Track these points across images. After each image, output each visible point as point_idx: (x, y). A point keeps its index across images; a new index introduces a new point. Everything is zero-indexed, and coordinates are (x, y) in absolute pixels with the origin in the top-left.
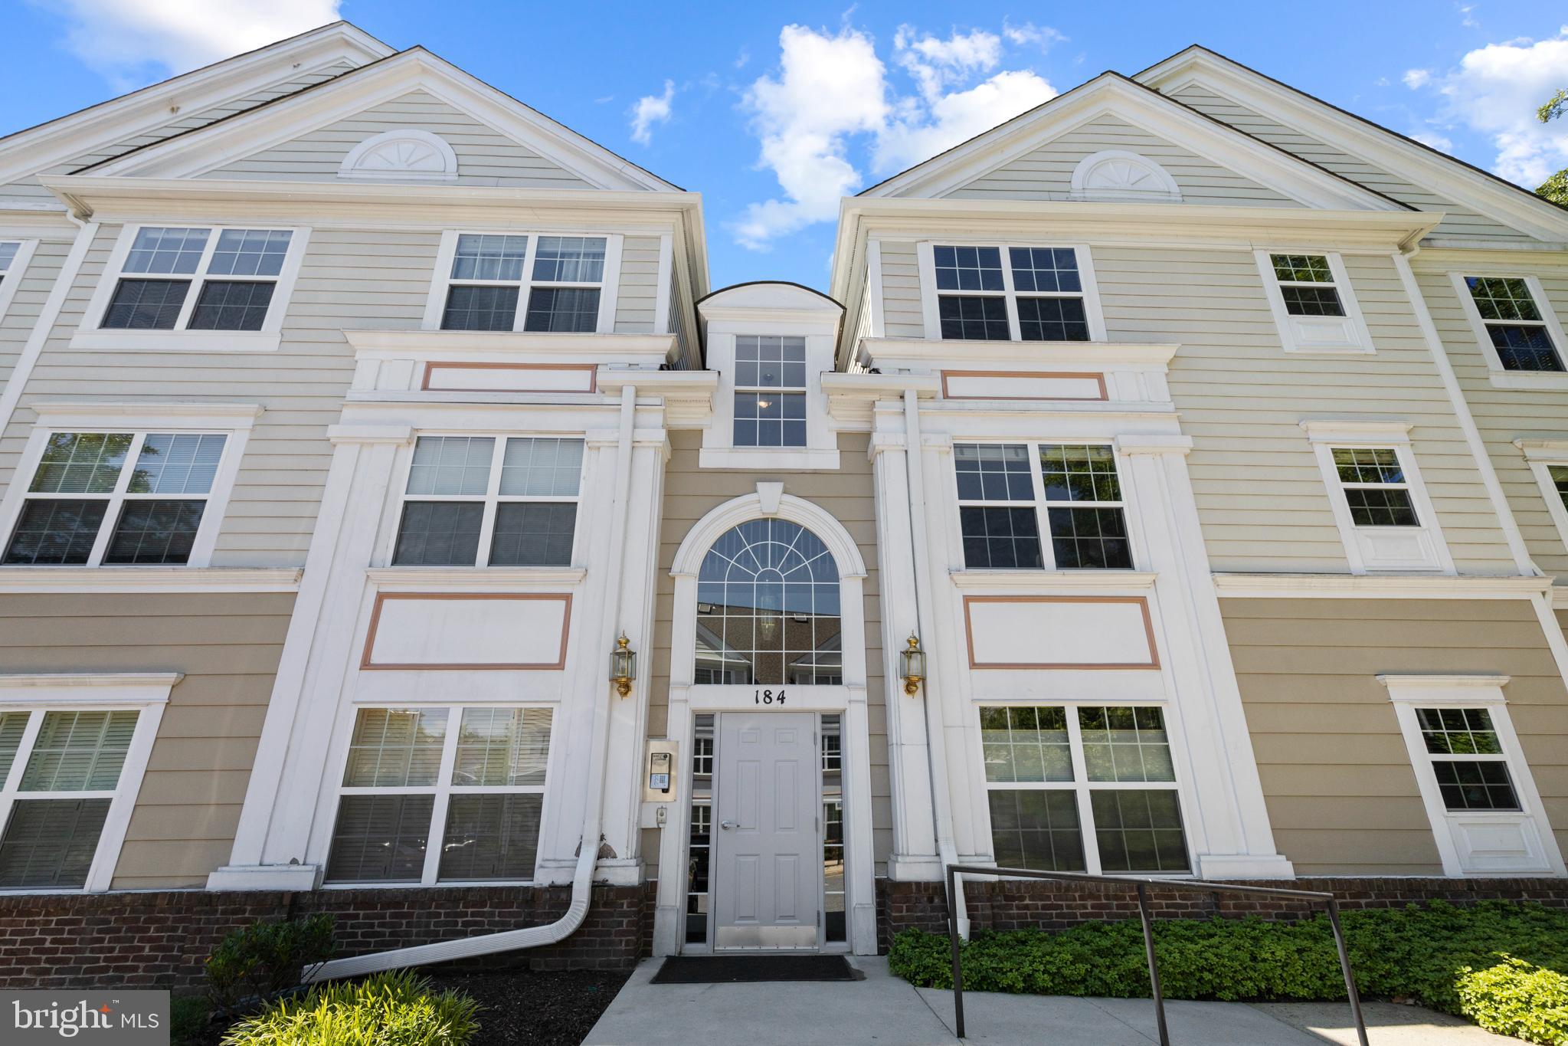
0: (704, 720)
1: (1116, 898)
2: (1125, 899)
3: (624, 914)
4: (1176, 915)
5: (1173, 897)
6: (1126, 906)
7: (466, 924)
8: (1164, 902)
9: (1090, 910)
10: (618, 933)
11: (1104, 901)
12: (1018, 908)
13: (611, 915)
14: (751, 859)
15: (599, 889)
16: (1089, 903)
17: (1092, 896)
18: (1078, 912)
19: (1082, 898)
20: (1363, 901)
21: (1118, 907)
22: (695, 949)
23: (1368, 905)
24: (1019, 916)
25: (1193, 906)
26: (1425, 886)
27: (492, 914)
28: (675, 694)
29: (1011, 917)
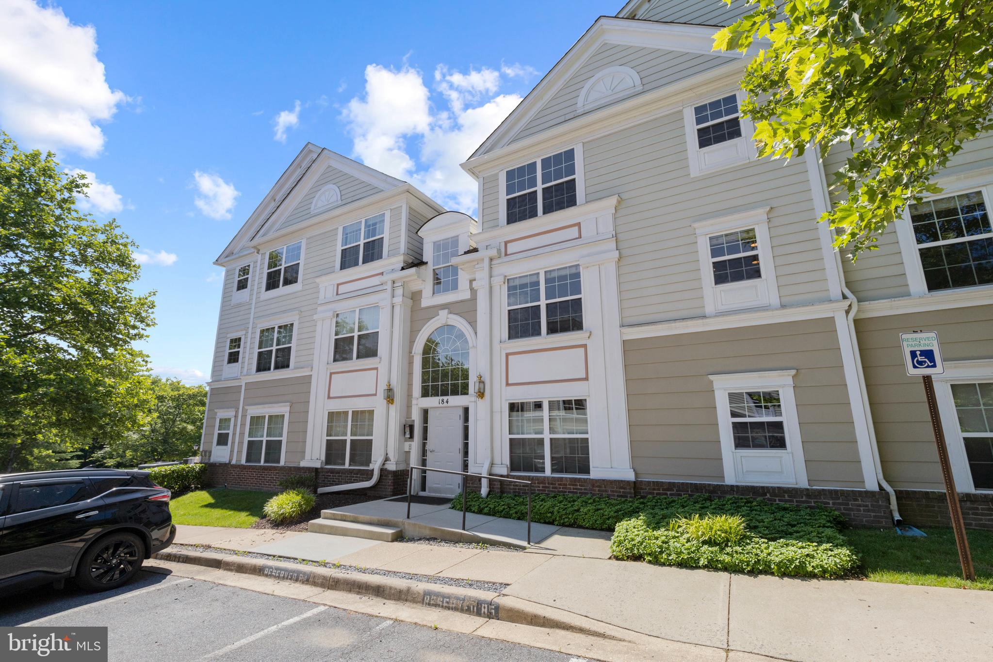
0: (425, 412)
1: (552, 484)
2: (555, 484)
3: (390, 480)
4: (576, 493)
5: (576, 485)
6: (556, 488)
7: (354, 480)
8: (572, 487)
9: (541, 488)
10: (388, 486)
11: (547, 485)
12: (514, 486)
13: (386, 479)
14: (439, 463)
15: (383, 471)
16: (541, 485)
17: (542, 483)
18: (536, 489)
19: (538, 483)
20: (669, 493)
21: (553, 488)
22: (422, 494)
23: (671, 495)
24: (514, 489)
25: (585, 489)
26: (705, 487)
27: (360, 477)
28: (414, 402)
29: (510, 489)
